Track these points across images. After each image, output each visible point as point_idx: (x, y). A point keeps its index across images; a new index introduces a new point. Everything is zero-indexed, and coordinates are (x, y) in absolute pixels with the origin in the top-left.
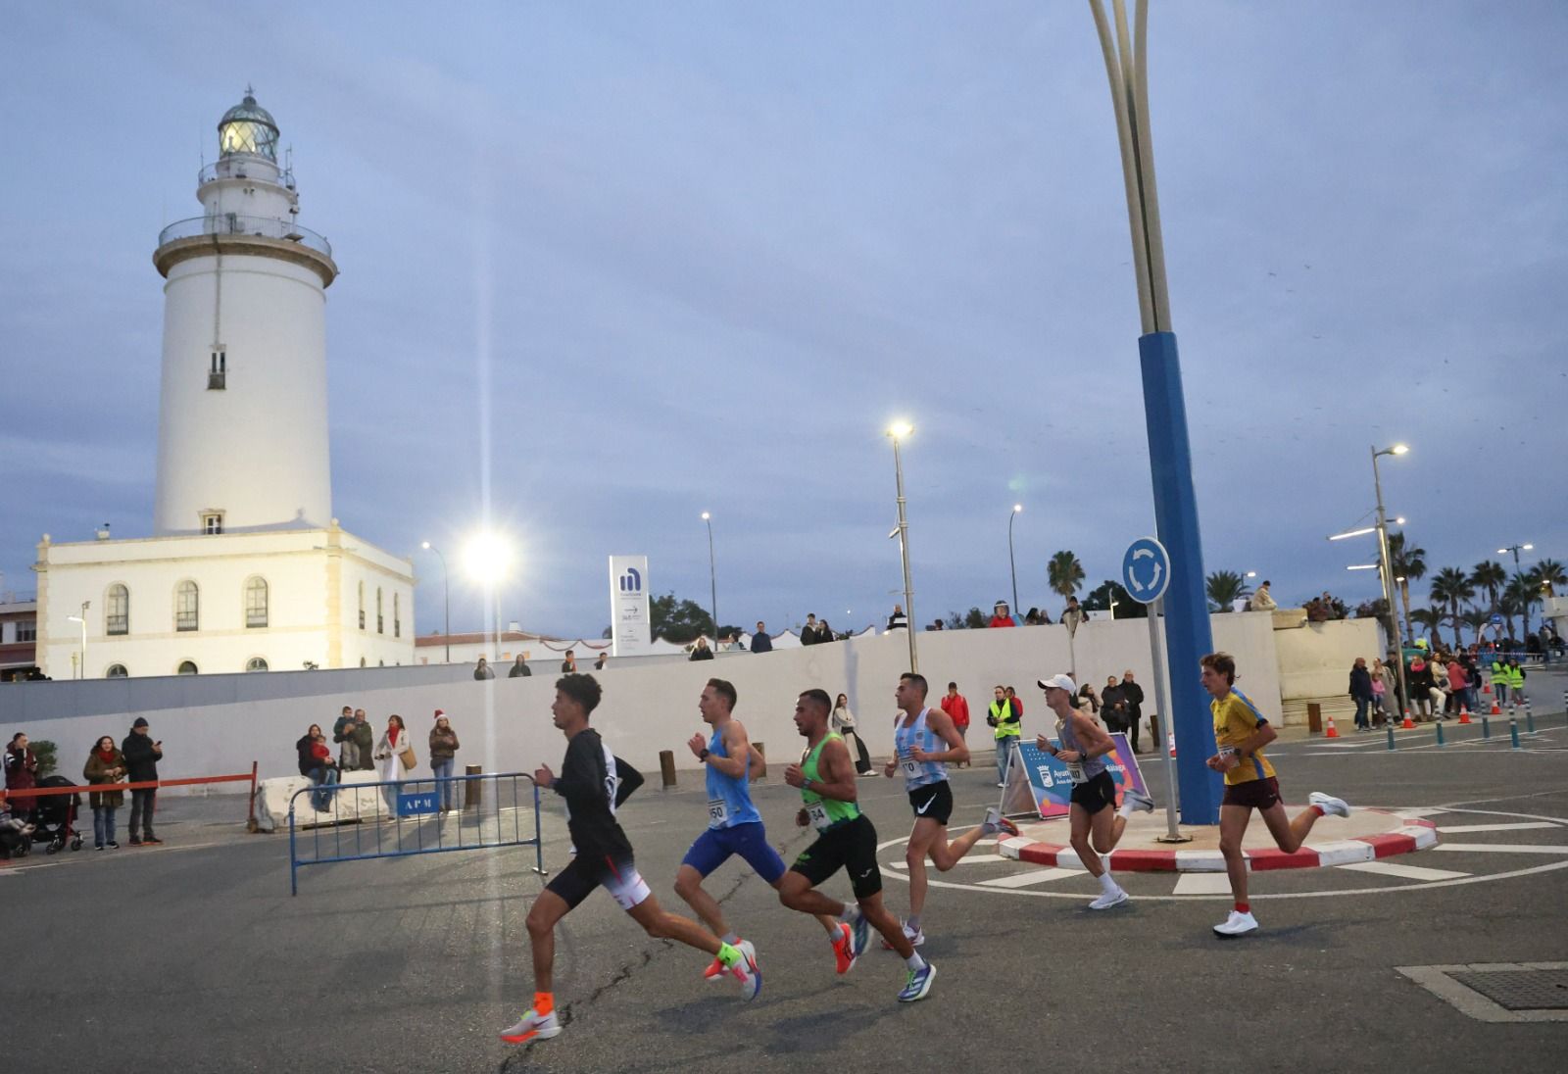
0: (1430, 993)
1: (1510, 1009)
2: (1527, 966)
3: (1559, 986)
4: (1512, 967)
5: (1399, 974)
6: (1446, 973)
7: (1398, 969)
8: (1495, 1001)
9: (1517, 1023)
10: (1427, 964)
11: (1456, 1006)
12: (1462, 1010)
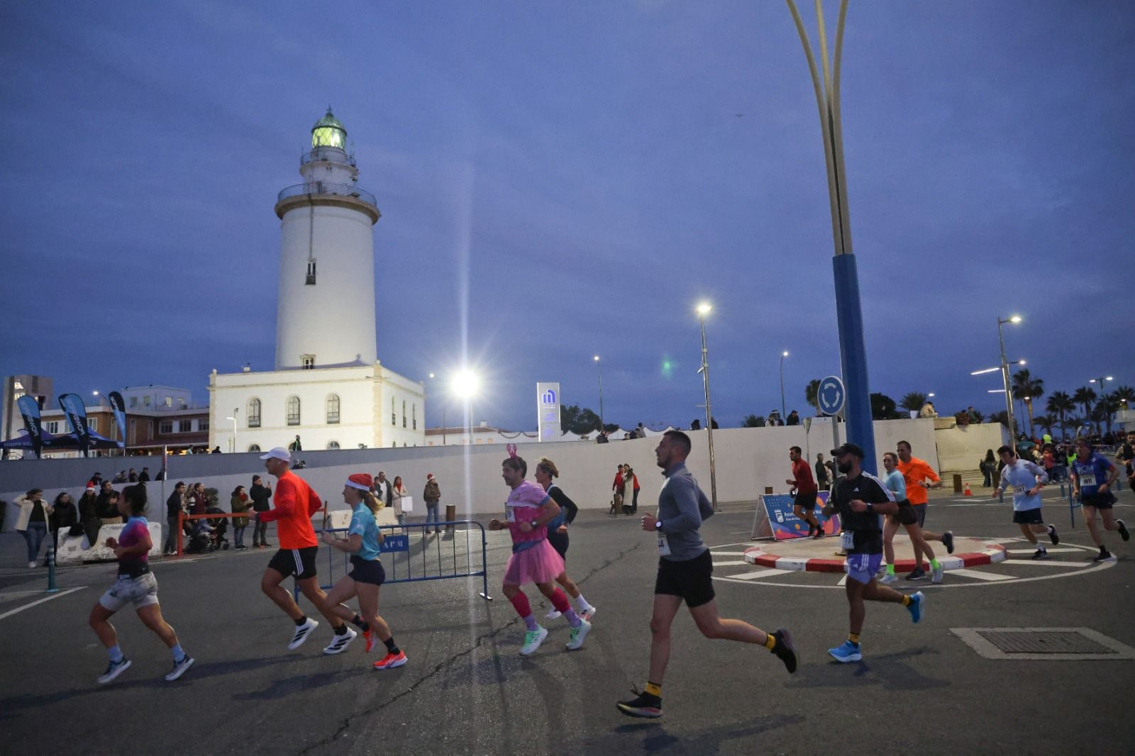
0: (964, 643)
1: (1006, 653)
2: (1028, 630)
3: (1041, 641)
4: (1019, 630)
5: (950, 632)
6: (977, 632)
7: (950, 629)
8: (999, 648)
9: (1008, 660)
10: (969, 627)
11: (975, 649)
12: (978, 652)
